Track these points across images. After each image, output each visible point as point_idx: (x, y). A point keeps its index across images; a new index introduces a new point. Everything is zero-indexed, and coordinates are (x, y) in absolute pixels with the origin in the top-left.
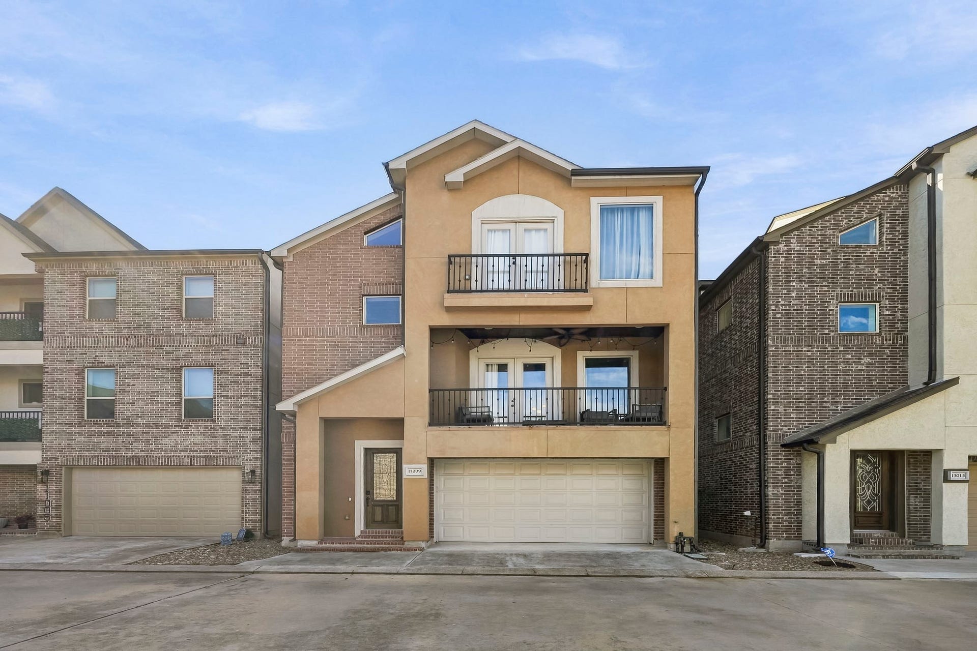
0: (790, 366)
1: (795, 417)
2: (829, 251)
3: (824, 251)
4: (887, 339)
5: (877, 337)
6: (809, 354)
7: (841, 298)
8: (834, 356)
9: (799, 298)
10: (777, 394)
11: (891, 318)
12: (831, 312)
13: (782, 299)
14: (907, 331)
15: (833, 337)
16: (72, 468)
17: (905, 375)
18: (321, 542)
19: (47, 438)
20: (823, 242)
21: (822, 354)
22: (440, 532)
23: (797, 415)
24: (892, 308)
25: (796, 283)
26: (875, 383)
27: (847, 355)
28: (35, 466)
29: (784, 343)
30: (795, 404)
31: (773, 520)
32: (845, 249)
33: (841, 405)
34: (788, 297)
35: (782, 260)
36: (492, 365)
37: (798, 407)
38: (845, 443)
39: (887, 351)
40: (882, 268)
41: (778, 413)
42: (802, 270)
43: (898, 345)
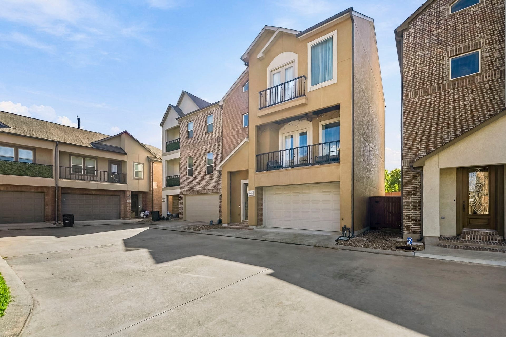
0: (416, 112)
1: (420, 147)
2: (442, 22)
3: (439, 23)
4: (487, 76)
5: (479, 77)
6: (429, 100)
7: (451, 54)
8: (446, 99)
9: (422, 63)
10: (409, 132)
11: (490, 58)
12: (444, 66)
13: (411, 67)
14: (504, 65)
15: (445, 84)
16: (186, 195)
17: (502, 102)
18: (228, 225)
19: (182, 185)
20: (438, 17)
21: (438, 99)
22: (266, 221)
23: (421, 146)
24: (492, 50)
25: (420, 53)
26: (477, 113)
27: (456, 96)
28: (178, 195)
29: (413, 96)
30: (420, 138)
31: (406, 220)
32: (454, 16)
33: (450, 134)
34: (415, 65)
35: (411, 39)
36: (288, 136)
37: (421, 140)
38: (436, 164)
39: (487, 86)
40: (483, 21)
41: (409, 145)
42: (424, 42)
43: (496, 78)
